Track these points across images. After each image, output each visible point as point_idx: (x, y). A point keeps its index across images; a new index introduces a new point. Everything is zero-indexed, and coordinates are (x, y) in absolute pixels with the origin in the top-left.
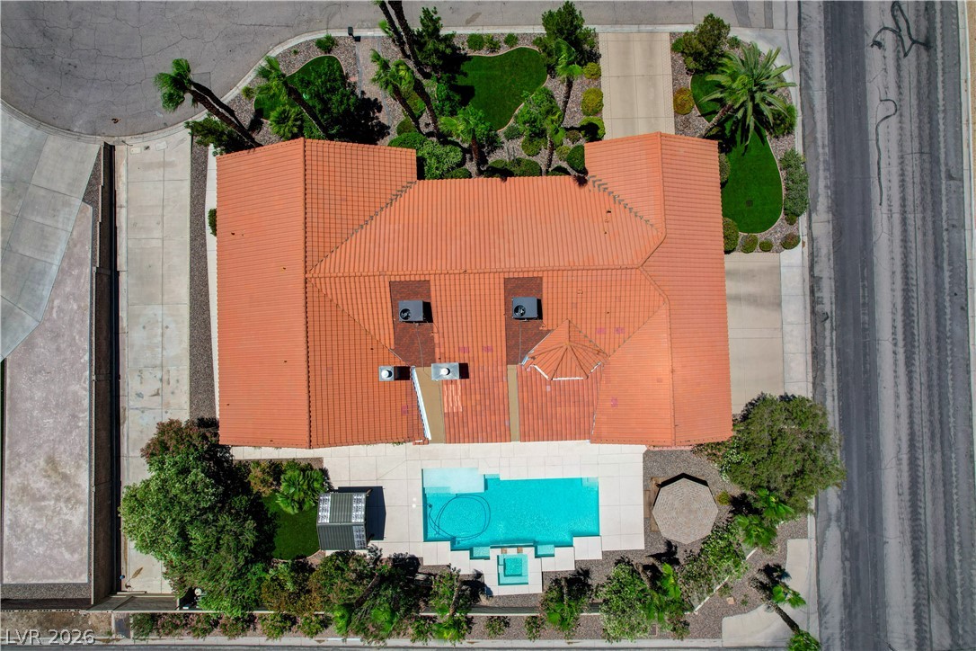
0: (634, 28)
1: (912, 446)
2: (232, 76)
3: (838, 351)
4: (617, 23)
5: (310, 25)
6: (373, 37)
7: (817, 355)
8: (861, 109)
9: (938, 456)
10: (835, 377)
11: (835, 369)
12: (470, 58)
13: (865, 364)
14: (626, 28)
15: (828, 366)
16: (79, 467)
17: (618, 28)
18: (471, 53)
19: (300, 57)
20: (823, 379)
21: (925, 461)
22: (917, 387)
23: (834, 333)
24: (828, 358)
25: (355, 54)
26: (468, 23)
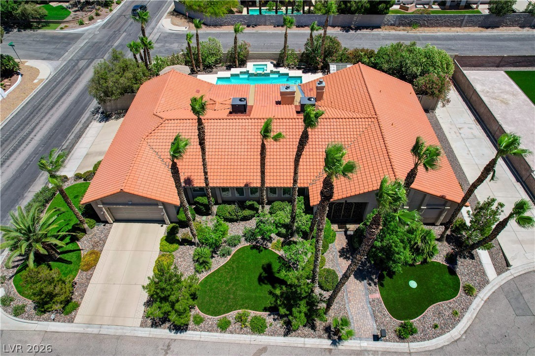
0: (104, 331)
1: (52, 107)
2: (492, 311)
3: (66, 137)
4: (118, 338)
6: (360, 339)
7: (79, 136)
9: (43, 103)
10: (74, 129)
11: (73, 130)
12: (265, 310)
13: (54, 132)
14: (111, 331)
15: (75, 132)
17: (119, 332)
18: (265, 314)
19: (430, 322)
20: (81, 128)
21: (51, 102)
22: (34, 124)
23: (63, 144)
24: (73, 135)
25: (376, 321)
26: (264, 349)
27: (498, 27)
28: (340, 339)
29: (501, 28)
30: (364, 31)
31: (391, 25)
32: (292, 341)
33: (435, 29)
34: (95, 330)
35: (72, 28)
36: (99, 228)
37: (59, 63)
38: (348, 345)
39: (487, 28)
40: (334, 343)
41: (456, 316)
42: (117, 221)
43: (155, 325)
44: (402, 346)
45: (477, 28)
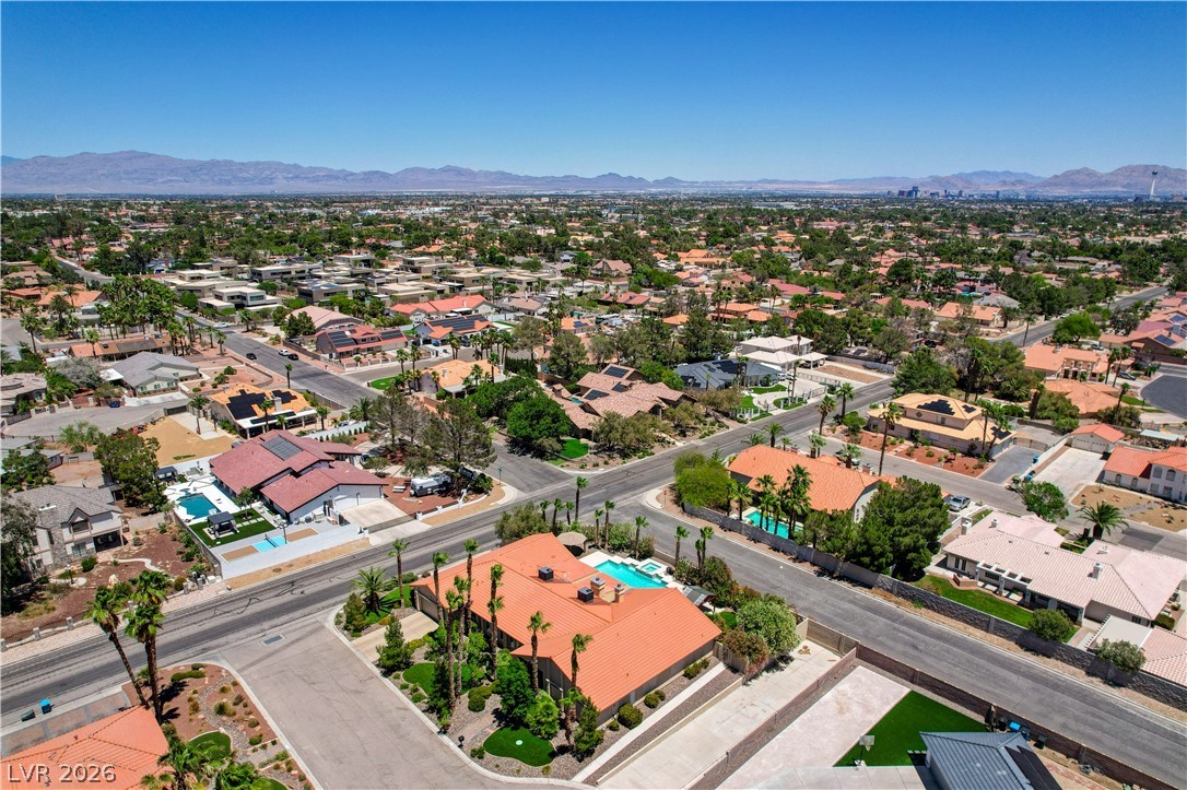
4: (359, 660)
5: (471, 774)
8: (340, 585)
12: (430, 695)
14: (358, 657)
16: (826, 703)
18: (427, 697)
19: (498, 762)
26: (406, 709)
27: (1049, 657)
28: (445, 733)
29: (1052, 660)
30: (844, 585)
31: (888, 590)
32: (424, 717)
33: (942, 618)
34: (354, 651)
35: (573, 468)
36: (411, 609)
37: (525, 496)
38: (445, 738)
39: (1027, 650)
40: (439, 733)
41: (518, 773)
42: (422, 611)
43: (378, 666)
44: (467, 759)
45: (1012, 643)
